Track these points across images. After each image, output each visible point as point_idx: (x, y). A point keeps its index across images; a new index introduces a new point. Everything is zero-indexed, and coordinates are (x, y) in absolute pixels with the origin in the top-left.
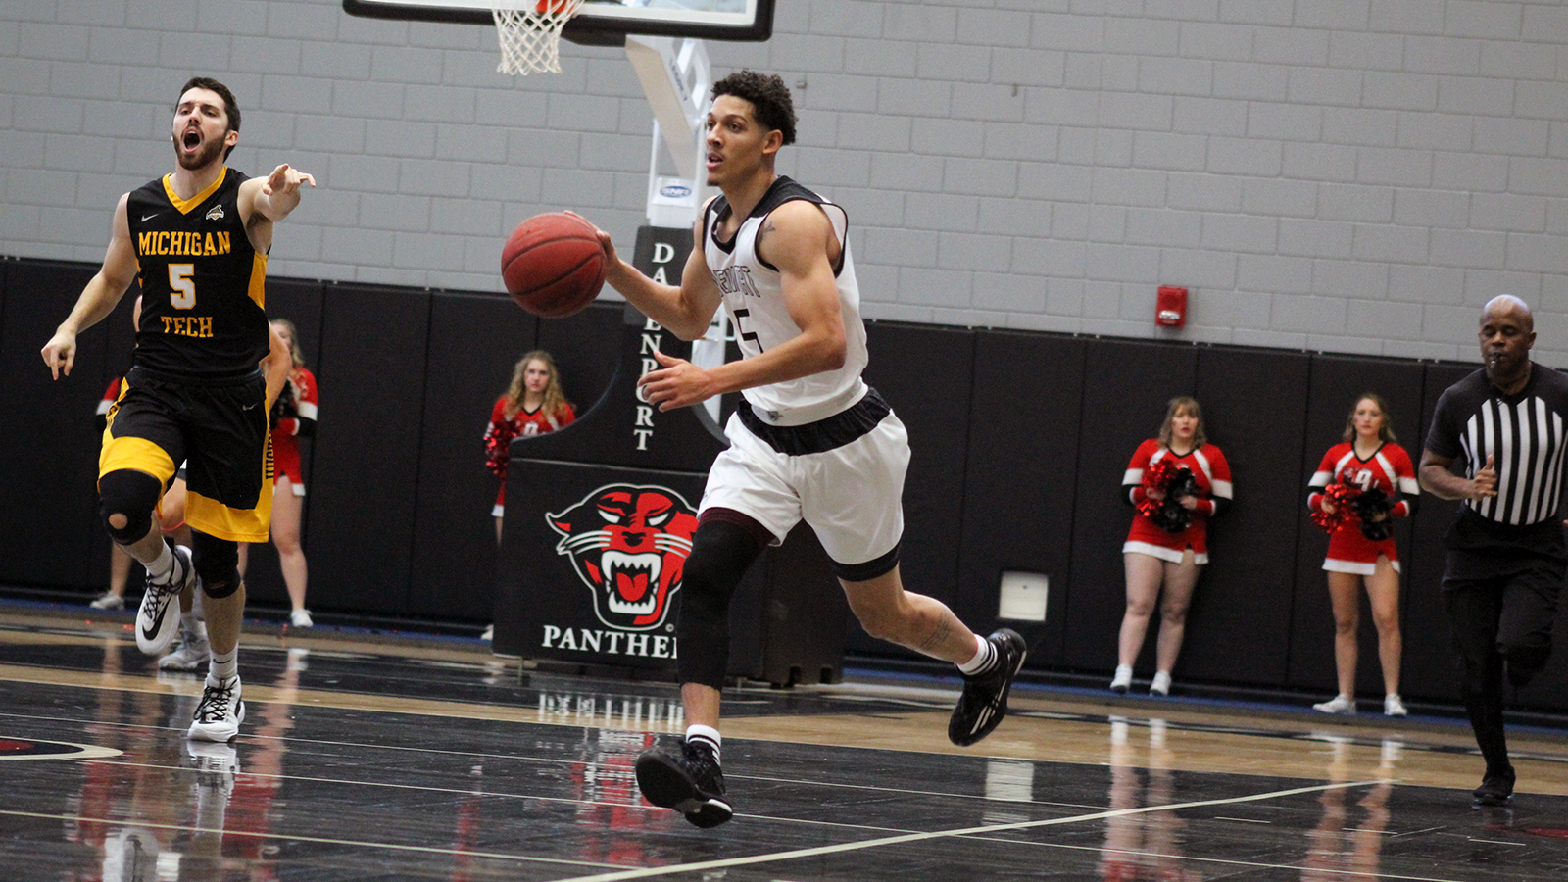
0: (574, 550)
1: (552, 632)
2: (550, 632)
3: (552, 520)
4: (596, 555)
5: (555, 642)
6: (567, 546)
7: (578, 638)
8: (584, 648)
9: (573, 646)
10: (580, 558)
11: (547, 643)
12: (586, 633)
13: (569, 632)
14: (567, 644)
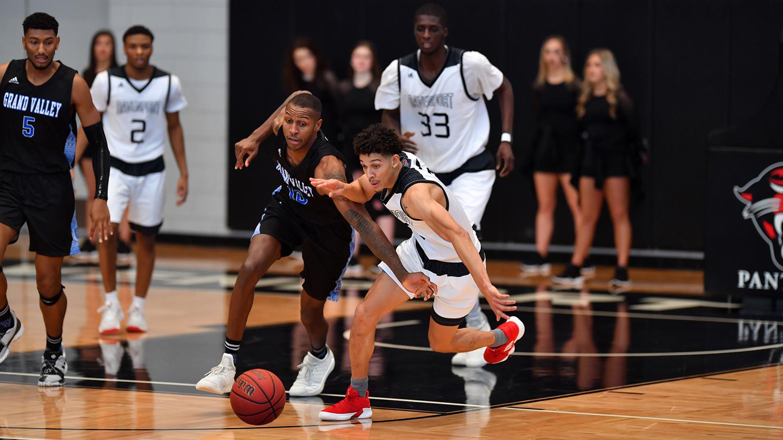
0: (755, 214)
1: (744, 276)
2: (743, 276)
3: (740, 193)
4: (770, 217)
5: (747, 283)
6: (750, 211)
7: (762, 279)
8: (767, 287)
9: (759, 286)
10: (760, 220)
11: (741, 284)
12: (768, 276)
13: (756, 276)
14: (755, 285)
